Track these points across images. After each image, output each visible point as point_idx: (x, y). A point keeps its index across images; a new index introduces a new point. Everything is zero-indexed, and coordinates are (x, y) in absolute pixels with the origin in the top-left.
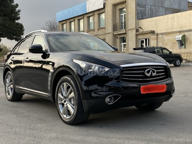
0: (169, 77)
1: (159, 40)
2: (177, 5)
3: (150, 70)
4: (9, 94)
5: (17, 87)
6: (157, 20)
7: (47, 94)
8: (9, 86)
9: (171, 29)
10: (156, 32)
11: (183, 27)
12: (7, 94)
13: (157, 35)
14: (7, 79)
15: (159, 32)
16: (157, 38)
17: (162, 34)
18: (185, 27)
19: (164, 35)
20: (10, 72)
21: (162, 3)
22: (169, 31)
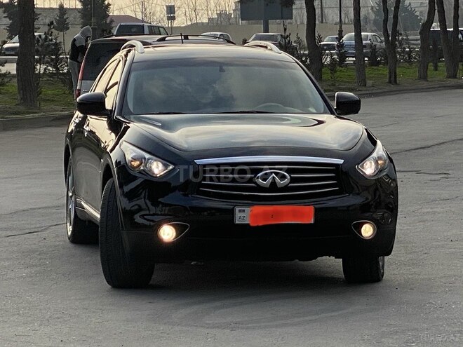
3: (270, 174)
5: (78, 200)
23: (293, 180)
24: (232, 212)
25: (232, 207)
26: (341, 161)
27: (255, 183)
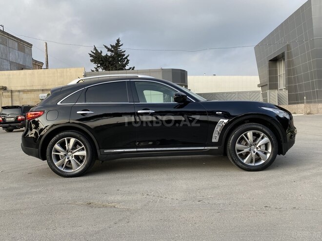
1: (14, 98)
2: (22, 60)
6: (10, 75)
9: (30, 86)
10: (9, 88)
11: (46, 86)
13: (12, 92)
15: (13, 89)
16: (12, 95)
17: (19, 91)
18: (48, 85)
19: (21, 93)
21: (6, 55)
22: (28, 88)
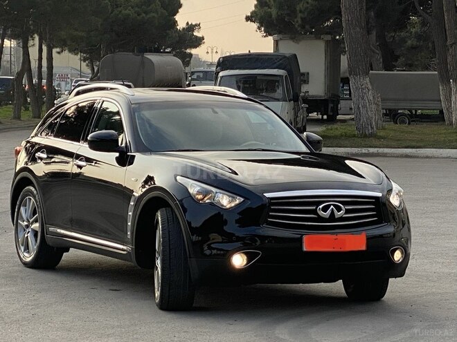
0: (385, 222)
3: (329, 206)
4: (27, 249)
5: (51, 229)
7: (125, 248)
8: (27, 226)
12: (22, 248)
14: (22, 208)
20: (32, 188)
23: (347, 211)
24: (300, 240)
25: (299, 236)
26: (380, 195)
27: (317, 214)
